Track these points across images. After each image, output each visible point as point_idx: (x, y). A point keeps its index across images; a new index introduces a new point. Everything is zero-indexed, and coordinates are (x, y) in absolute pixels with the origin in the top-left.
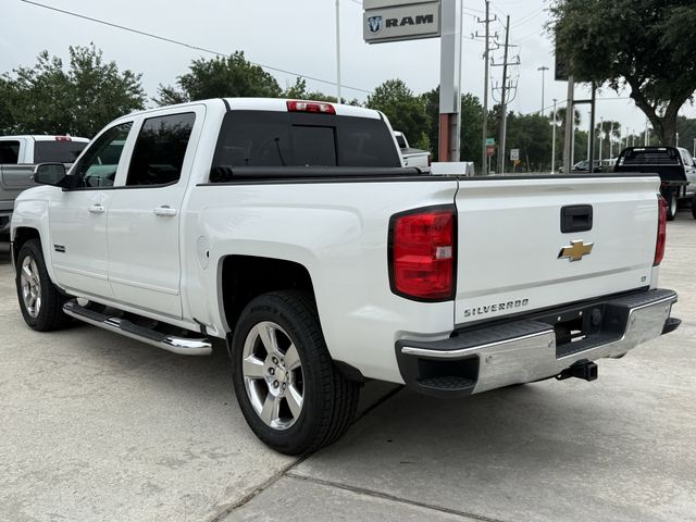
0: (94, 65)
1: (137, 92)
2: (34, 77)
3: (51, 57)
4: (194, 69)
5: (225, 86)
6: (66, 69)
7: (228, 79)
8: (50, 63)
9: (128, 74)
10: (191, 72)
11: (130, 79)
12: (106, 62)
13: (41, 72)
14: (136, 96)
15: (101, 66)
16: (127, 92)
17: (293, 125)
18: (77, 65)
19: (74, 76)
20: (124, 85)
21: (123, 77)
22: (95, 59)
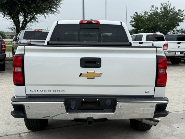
0: (168, 8)
1: (182, 16)
3: (154, 7)
6: (159, 11)
8: (154, 9)
11: (180, 12)
12: (172, 7)
13: (151, 12)
14: (182, 18)
15: (170, 8)
16: (178, 17)
17: (81, 28)
18: (162, 9)
19: (161, 13)
20: (178, 14)
21: (178, 12)
22: (169, 6)
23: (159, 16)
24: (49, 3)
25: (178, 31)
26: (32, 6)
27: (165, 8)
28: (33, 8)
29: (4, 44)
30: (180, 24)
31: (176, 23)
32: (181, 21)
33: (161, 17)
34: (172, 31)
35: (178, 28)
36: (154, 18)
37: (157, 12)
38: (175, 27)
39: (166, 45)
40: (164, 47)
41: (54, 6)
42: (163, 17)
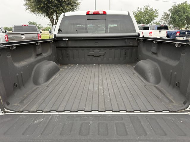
0: (148, 9)
1: (157, 14)
2: (136, 13)
3: (139, 8)
4: (173, 7)
5: (180, 10)
6: (142, 11)
7: (181, 8)
8: (139, 9)
9: (156, 10)
10: (172, 7)
11: (156, 11)
12: (151, 8)
13: (137, 12)
14: (157, 15)
15: (150, 9)
16: (155, 14)
17: (87, 19)
18: (145, 9)
19: (144, 12)
20: (154, 12)
21: (154, 11)
22: (149, 7)
23: (143, 14)
24: (72, 6)
25: (154, 23)
26: (61, 9)
27: (146, 9)
28: (62, 10)
29: (40, 36)
30: (156, 18)
31: (153, 18)
32: (156, 17)
33: (144, 15)
34: (150, 23)
35: (154, 21)
36: (139, 15)
37: (141, 12)
38: (152, 20)
39: (151, 33)
40: (150, 34)
41: (75, 8)
42: (145, 14)
